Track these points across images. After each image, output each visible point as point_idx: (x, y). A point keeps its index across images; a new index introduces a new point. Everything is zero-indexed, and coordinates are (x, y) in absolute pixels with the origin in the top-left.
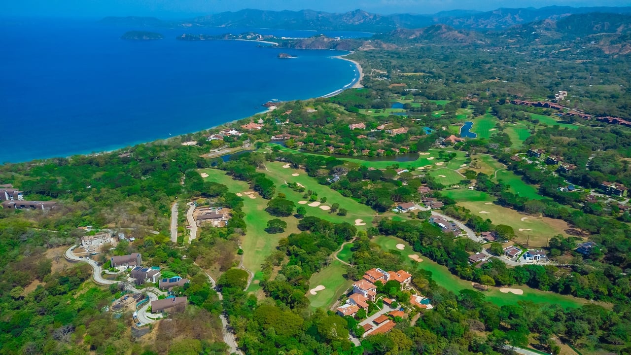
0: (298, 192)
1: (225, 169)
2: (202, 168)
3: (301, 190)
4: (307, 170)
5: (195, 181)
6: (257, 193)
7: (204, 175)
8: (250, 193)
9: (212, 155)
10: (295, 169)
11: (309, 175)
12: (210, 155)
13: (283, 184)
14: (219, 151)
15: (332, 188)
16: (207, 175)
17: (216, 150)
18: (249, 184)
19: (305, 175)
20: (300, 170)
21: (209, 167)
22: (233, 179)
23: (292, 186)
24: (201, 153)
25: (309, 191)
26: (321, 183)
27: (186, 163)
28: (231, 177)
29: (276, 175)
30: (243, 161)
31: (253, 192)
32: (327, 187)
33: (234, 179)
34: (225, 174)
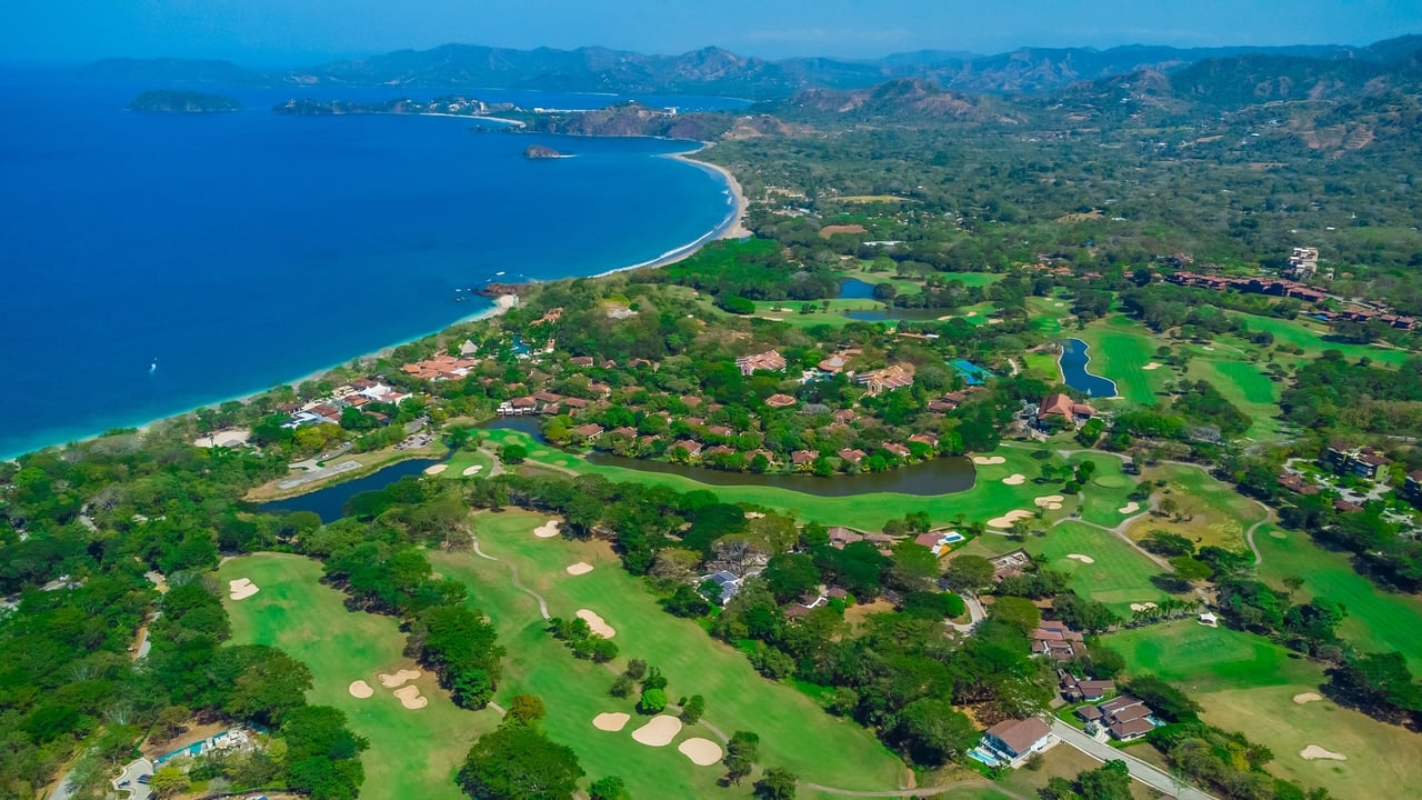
0: (588, 665)
1: (323, 556)
2: (241, 553)
3: (604, 653)
4: (619, 548)
5: (188, 635)
6: (433, 676)
7: (241, 589)
8: (403, 675)
9: (295, 483)
10: (577, 544)
11: (626, 566)
12: (288, 487)
13: (535, 618)
14: (320, 464)
15: (714, 634)
16: (253, 590)
17: (311, 464)
18: (404, 628)
19: (615, 564)
20: (595, 542)
21: (268, 545)
22: (346, 603)
23: (568, 632)
24: (257, 480)
25: (633, 664)
26: (673, 609)
27: (180, 537)
28: (341, 595)
29: (508, 573)
30: (390, 523)
31: (416, 674)
32: (695, 629)
33: (351, 606)
34: (322, 581)
